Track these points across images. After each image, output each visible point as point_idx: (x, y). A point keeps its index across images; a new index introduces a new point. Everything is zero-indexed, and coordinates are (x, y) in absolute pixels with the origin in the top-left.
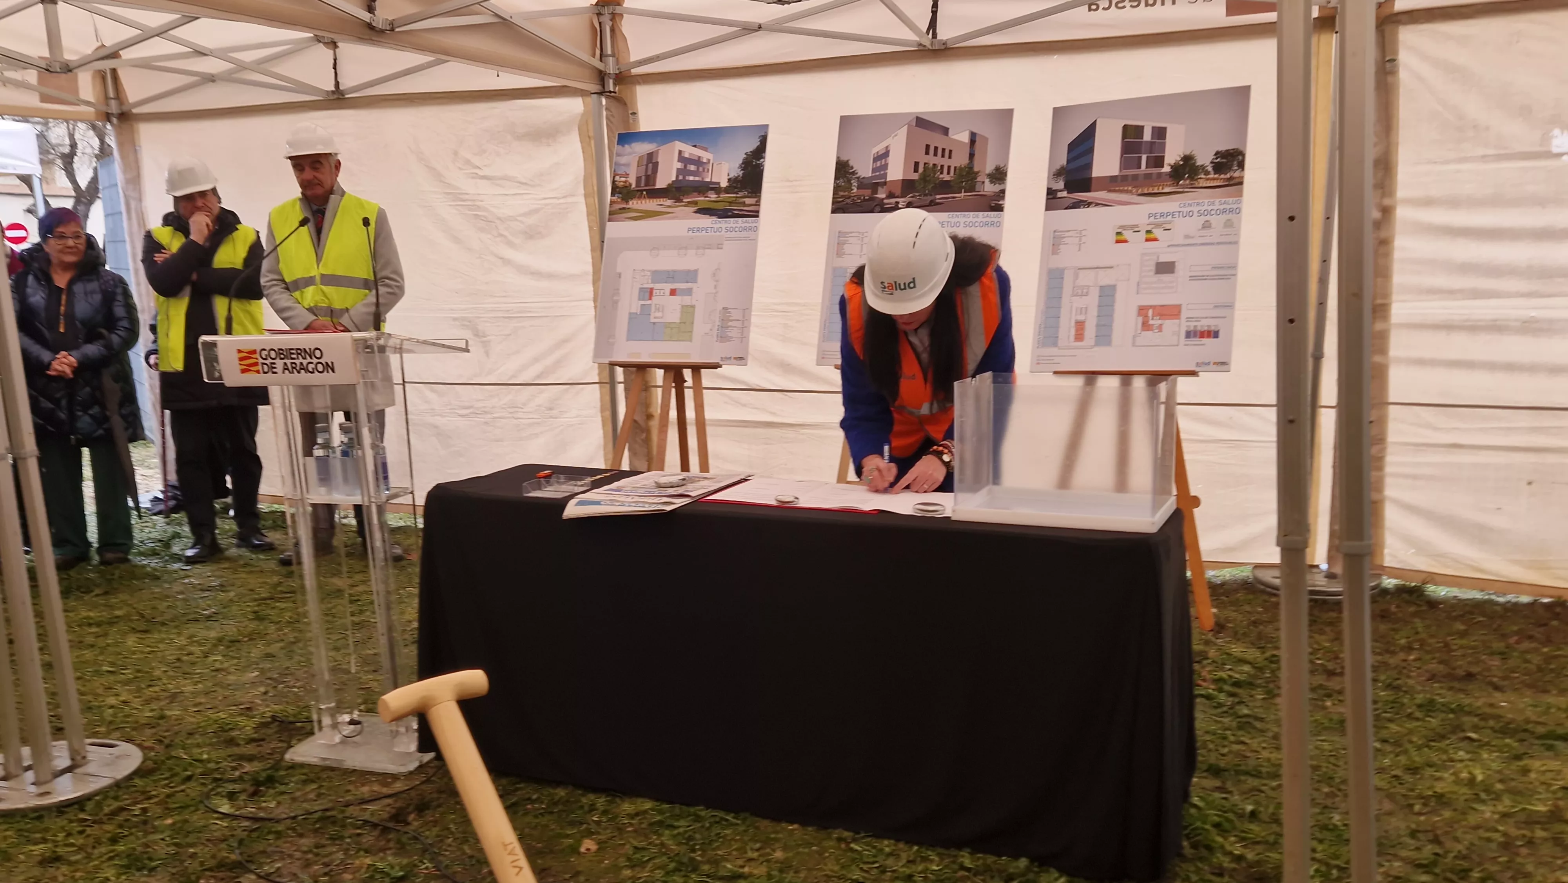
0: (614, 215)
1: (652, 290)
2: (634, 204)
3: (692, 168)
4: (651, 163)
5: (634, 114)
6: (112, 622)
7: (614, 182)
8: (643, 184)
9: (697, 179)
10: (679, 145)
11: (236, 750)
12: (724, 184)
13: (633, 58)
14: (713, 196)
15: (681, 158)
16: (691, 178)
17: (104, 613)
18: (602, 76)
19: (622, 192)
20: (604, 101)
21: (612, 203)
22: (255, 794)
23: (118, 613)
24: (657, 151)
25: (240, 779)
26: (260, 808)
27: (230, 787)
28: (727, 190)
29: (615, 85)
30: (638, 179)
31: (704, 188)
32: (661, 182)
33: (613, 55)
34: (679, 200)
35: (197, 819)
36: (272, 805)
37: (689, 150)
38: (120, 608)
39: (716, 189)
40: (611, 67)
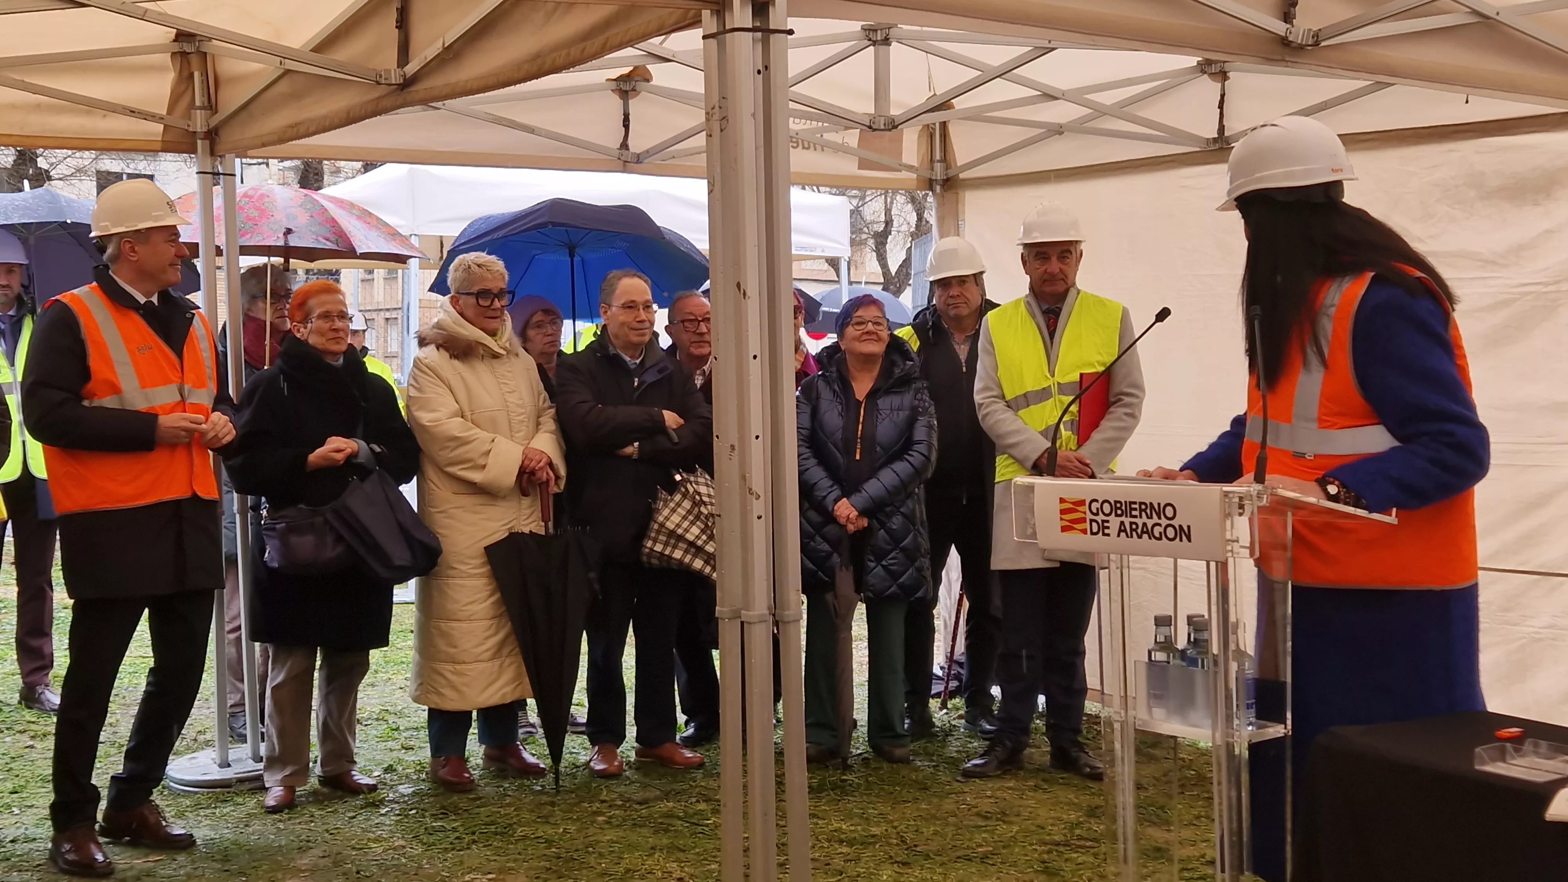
6: (868, 841)
17: (859, 828)
23: (875, 830)
38: (878, 824)
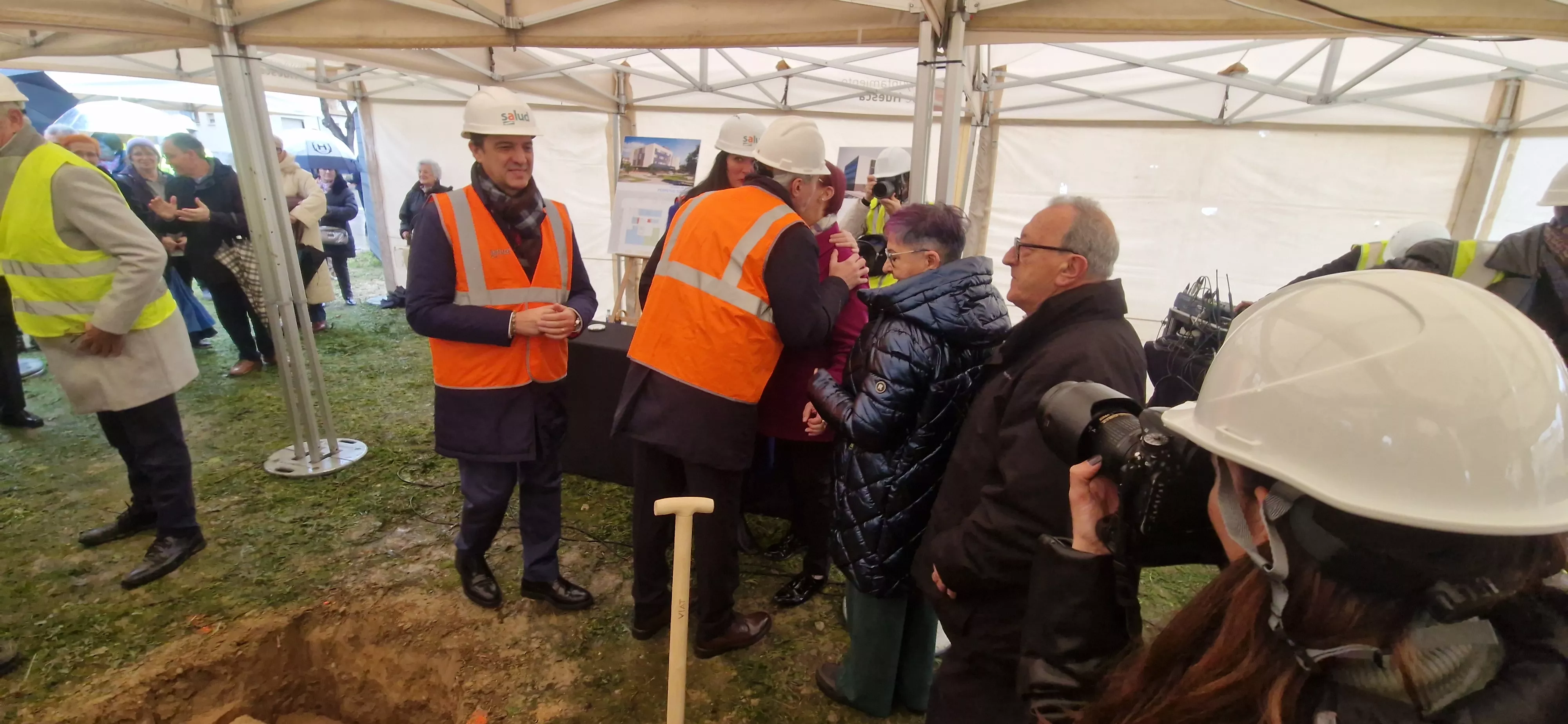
0: (621, 178)
1: (638, 220)
2: (632, 174)
3: (662, 158)
4: (641, 153)
5: (634, 126)
7: (622, 161)
8: (637, 163)
9: (664, 164)
10: (655, 146)
11: (416, 447)
12: (677, 168)
13: (635, 97)
14: (671, 174)
15: (656, 153)
16: (661, 163)
18: (618, 106)
19: (626, 167)
20: (619, 117)
21: (620, 172)
22: (423, 472)
24: (644, 148)
25: (417, 464)
26: (426, 480)
27: (412, 468)
28: (679, 171)
29: (625, 110)
30: (634, 161)
31: (667, 169)
32: (646, 164)
33: (624, 94)
34: (654, 174)
35: (394, 485)
36: (432, 478)
37: (661, 149)
39: (674, 171)
40: (623, 101)
